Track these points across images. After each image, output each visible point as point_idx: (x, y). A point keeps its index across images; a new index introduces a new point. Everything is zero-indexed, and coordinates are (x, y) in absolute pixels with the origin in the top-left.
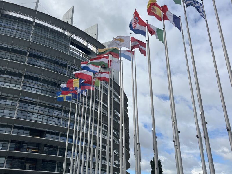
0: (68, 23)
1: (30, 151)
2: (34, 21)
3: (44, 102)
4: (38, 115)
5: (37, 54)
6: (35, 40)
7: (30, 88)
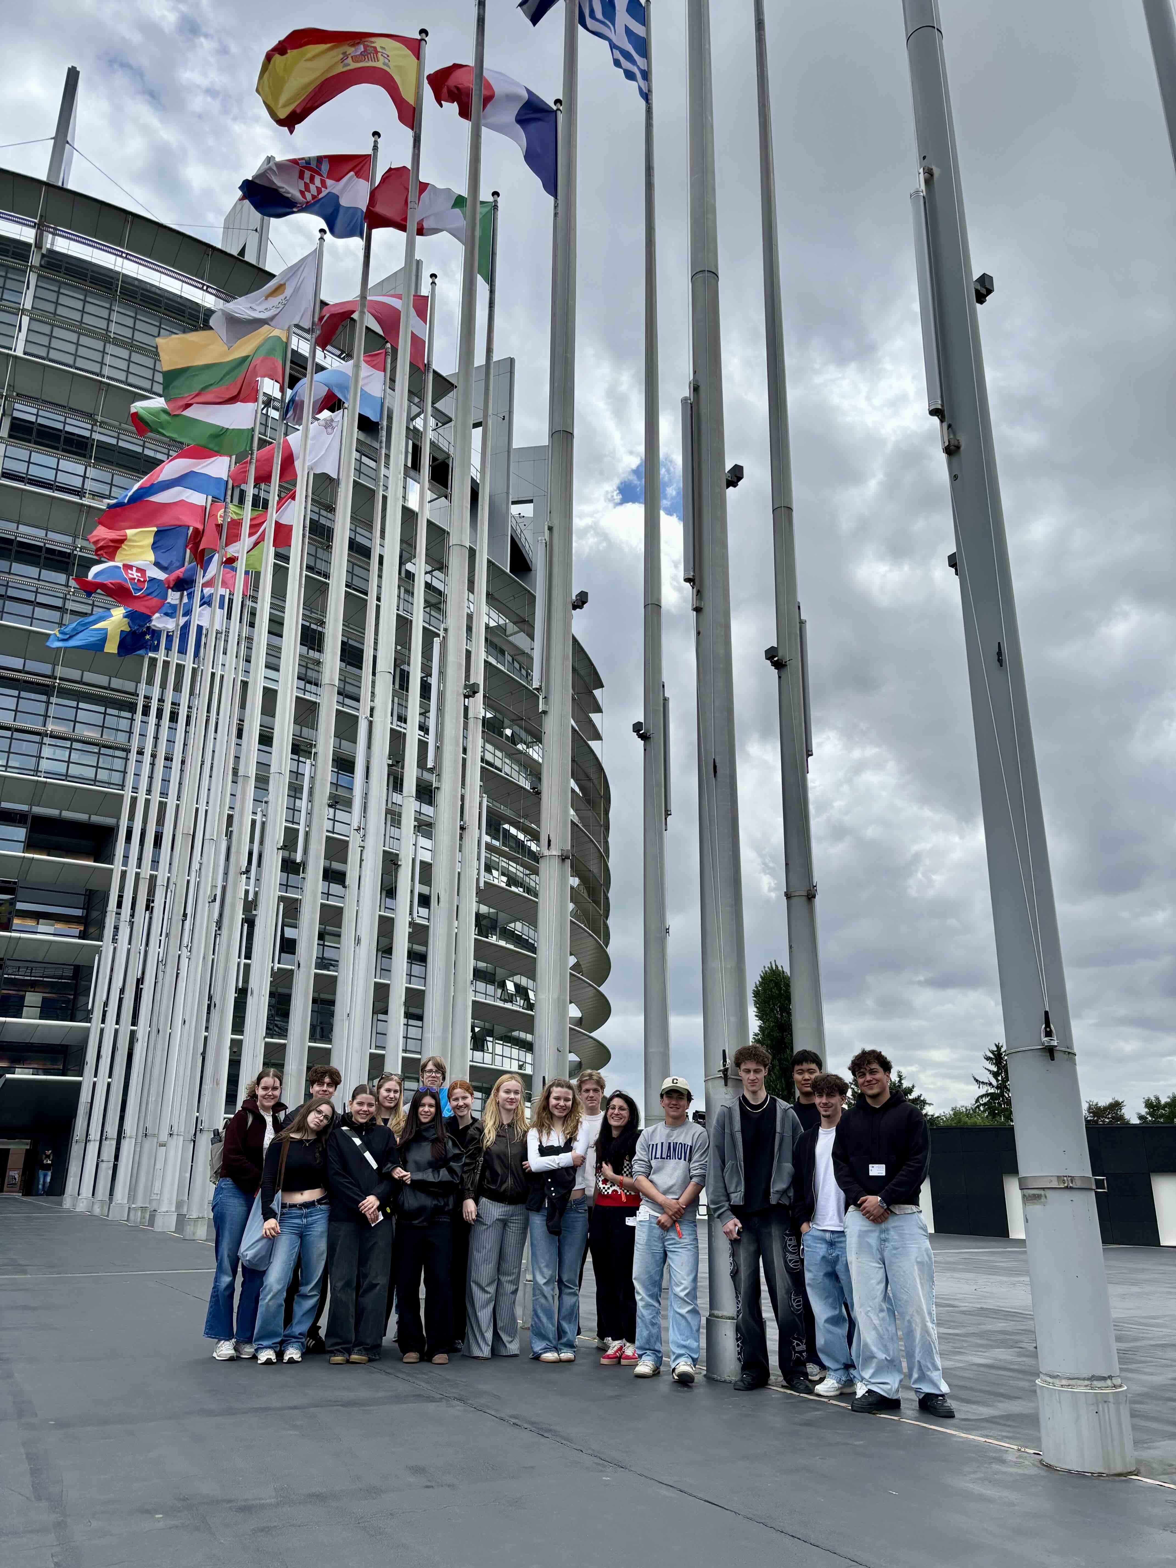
0: (247, 258)
1: (41, 928)
2: (39, 244)
3: (103, 680)
4: (71, 748)
5: (60, 426)
6: (49, 347)
7: (27, 609)
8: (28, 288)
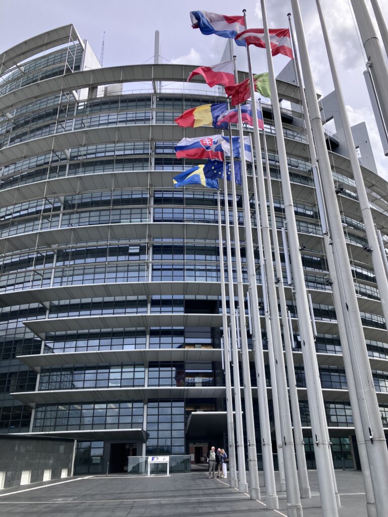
8: (153, 103)
